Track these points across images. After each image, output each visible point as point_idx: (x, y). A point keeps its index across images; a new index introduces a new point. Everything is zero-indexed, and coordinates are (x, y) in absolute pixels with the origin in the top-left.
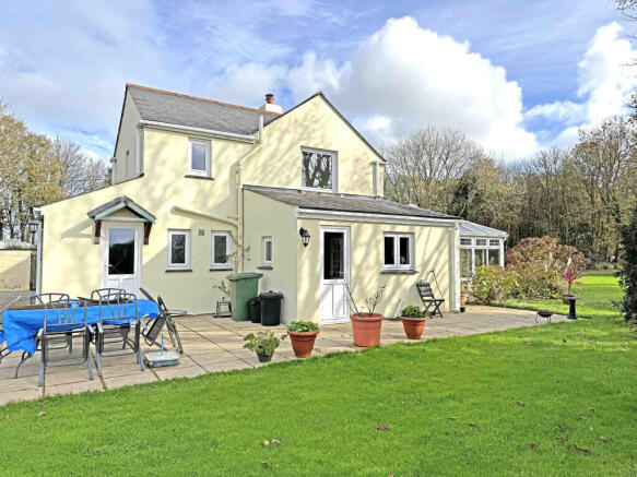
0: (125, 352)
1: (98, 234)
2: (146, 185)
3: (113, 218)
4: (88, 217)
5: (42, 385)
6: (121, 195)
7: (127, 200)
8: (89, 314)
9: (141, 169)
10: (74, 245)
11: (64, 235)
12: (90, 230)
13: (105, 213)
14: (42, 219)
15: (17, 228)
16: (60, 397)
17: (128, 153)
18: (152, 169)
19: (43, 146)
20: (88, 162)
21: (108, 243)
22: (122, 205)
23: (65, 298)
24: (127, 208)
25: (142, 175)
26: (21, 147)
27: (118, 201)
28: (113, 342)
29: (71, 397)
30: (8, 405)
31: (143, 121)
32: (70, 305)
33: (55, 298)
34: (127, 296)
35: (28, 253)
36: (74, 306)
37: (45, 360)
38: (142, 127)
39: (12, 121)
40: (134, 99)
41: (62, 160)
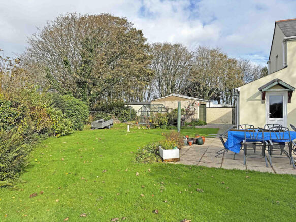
0: (281, 156)
1: (264, 98)
2: (289, 71)
3: (271, 90)
4: (258, 91)
5: (245, 164)
6: (275, 78)
7: (278, 80)
8: (265, 136)
9: (286, 63)
10: (253, 104)
11: (248, 100)
12: (260, 97)
13: (267, 88)
14: (239, 93)
15: (225, 99)
16: (255, 172)
17: (277, 57)
18: (291, 63)
19: (234, 63)
20: (253, 67)
21: (269, 102)
22: (275, 83)
23: (252, 127)
24: (279, 85)
25: (287, 66)
26: (226, 65)
27: (273, 81)
28: (276, 151)
29: (259, 173)
30: (233, 170)
31: (286, 38)
32: (255, 131)
33: (248, 127)
34: (283, 129)
35: (231, 109)
36: (257, 131)
37: (245, 154)
38: (285, 41)
39: (222, 55)
40: (280, 28)
41: (242, 68)
